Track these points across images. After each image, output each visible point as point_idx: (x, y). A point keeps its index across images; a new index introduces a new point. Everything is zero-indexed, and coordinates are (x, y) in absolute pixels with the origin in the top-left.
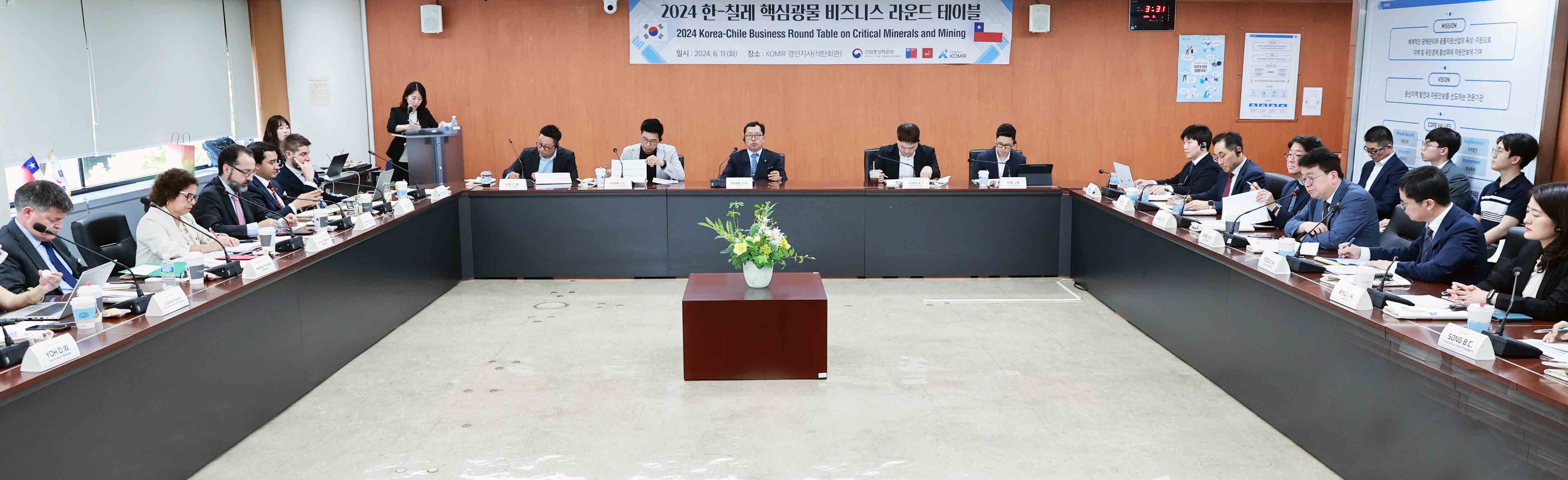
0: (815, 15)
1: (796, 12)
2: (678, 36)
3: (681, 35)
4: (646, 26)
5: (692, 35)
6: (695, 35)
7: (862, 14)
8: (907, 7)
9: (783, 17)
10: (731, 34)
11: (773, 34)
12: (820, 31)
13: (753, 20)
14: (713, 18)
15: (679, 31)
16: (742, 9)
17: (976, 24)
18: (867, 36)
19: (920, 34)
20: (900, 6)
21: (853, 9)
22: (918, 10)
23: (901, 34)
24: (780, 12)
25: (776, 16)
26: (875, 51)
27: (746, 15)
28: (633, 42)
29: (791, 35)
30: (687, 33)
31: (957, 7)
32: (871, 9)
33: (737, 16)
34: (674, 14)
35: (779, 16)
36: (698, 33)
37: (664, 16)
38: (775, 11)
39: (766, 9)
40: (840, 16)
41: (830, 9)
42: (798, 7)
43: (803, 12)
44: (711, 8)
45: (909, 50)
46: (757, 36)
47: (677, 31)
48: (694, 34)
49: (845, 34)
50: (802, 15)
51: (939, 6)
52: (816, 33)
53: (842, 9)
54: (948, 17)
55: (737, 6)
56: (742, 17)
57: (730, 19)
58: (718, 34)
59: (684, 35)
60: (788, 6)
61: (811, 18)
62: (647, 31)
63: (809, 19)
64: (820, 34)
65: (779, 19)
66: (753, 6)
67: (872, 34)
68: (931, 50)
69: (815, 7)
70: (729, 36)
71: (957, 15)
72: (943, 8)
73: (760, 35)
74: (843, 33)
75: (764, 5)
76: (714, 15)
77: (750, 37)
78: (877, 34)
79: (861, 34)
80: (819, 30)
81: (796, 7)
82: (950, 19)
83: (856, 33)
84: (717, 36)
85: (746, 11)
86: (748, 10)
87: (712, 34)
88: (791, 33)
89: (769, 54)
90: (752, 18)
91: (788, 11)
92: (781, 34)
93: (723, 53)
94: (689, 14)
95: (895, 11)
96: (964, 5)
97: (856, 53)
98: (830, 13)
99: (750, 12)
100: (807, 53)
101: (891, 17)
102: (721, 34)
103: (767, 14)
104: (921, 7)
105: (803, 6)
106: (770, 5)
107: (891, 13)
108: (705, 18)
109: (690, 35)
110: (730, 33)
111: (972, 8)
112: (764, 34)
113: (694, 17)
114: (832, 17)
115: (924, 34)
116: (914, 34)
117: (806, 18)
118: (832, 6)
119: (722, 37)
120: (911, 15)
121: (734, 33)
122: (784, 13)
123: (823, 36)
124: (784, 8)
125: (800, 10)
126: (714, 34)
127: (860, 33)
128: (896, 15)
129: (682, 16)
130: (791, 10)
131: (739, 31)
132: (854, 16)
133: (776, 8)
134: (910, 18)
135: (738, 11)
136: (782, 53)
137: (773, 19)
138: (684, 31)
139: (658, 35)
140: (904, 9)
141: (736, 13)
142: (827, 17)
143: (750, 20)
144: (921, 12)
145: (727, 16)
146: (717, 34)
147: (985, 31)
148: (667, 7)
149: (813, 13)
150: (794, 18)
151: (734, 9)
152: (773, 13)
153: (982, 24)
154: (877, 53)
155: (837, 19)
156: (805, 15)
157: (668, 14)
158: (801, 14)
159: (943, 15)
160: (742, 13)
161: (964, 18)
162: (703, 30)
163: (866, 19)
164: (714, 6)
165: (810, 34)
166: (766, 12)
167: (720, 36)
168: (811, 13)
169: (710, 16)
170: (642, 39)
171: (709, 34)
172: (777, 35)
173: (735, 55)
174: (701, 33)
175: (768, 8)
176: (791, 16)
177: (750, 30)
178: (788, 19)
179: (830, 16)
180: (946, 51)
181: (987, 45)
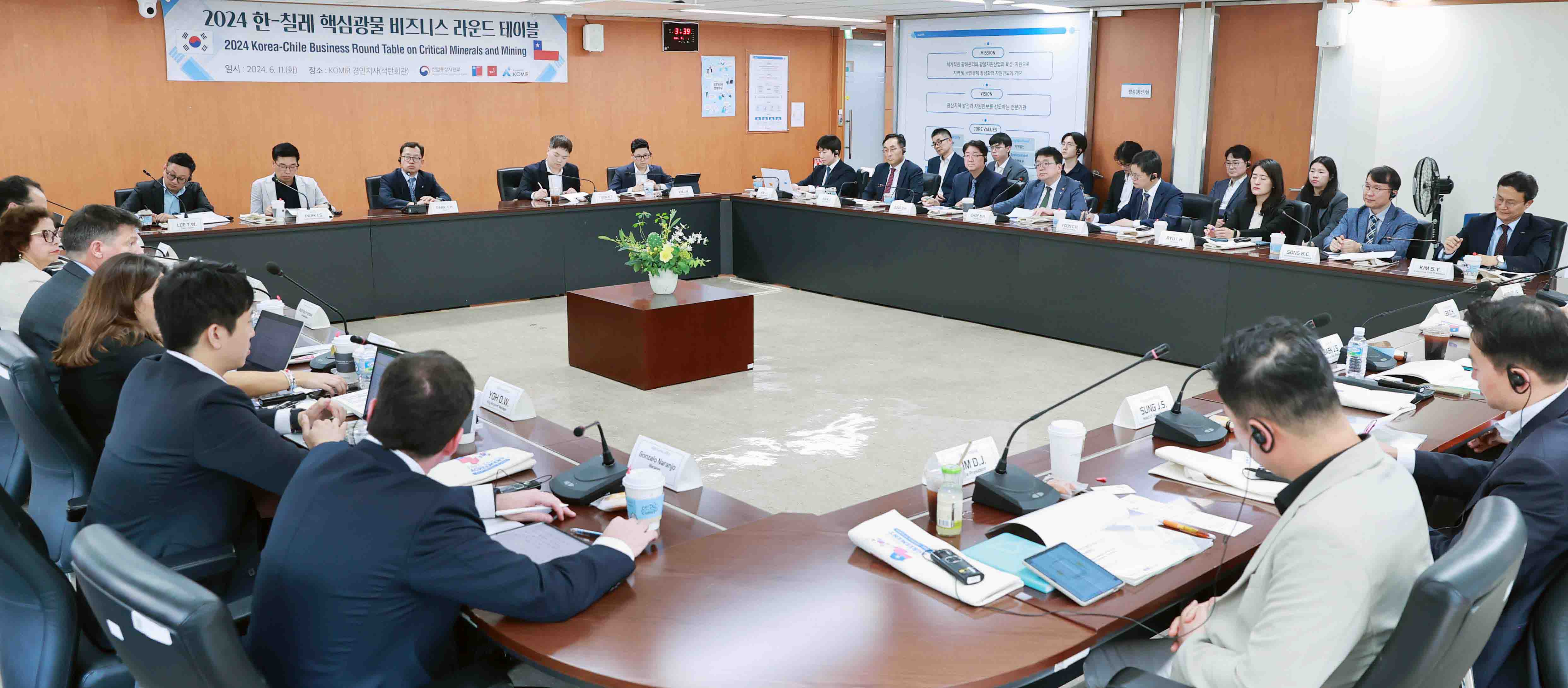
0: (379, 29)
1: (359, 24)
2: (226, 48)
3: (230, 47)
4: (185, 36)
5: (244, 47)
6: (247, 48)
7: (427, 28)
8: (470, 23)
9: (346, 30)
10: (289, 48)
11: (336, 49)
12: (386, 47)
13: (313, 32)
14: (267, 28)
15: (228, 42)
16: (299, 19)
17: (535, 42)
18: (433, 52)
19: (484, 51)
20: (464, 21)
21: (417, 23)
22: (481, 26)
23: (466, 51)
24: (342, 24)
25: (338, 28)
26: (442, 69)
27: (305, 26)
28: (170, 54)
29: (355, 50)
30: (238, 45)
31: (517, 24)
32: (436, 23)
33: (295, 27)
34: (220, 22)
35: (341, 28)
36: (250, 46)
37: (207, 23)
38: (336, 23)
39: (326, 20)
40: (405, 30)
41: (394, 22)
42: (361, 19)
43: (366, 25)
44: (263, 17)
45: (474, 68)
46: (319, 50)
47: (226, 42)
48: (245, 46)
49: (412, 50)
50: (366, 28)
51: (501, 23)
52: (381, 48)
53: (406, 23)
54: (509, 35)
55: (294, 15)
56: (300, 29)
57: (286, 29)
58: (274, 47)
59: (234, 48)
60: (350, 17)
61: (375, 32)
62: (186, 41)
63: (373, 32)
64: (386, 49)
65: (341, 32)
66: (312, 16)
67: (438, 51)
68: (495, 67)
69: (378, 20)
70: (286, 49)
71: (517, 33)
72: (505, 25)
73: (322, 49)
74: (409, 49)
75: (324, 16)
76: (267, 25)
77: (311, 51)
78: (444, 51)
79: (428, 50)
80: (384, 45)
81: (358, 20)
82: (511, 36)
83: (423, 49)
84: (272, 50)
85: (304, 21)
86: (306, 21)
87: (267, 47)
88: (355, 47)
89: (332, 70)
90: (311, 29)
91: (350, 24)
92: (344, 49)
93: (281, 69)
94: (238, 22)
95: (460, 27)
96: (523, 23)
97: (423, 70)
98: (394, 27)
99: (308, 22)
100: (373, 70)
101: (456, 33)
102: (277, 47)
103: (328, 25)
104: (484, 23)
105: (366, 18)
106: (330, 16)
107: (455, 28)
108: (258, 28)
109: (242, 47)
110: (287, 47)
111: (531, 26)
112: (326, 48)
113: (245, 26)
114: (397, 32)
115: (489, 51)
116: (479, 52)
117: (369, 32)
118: (397, 19)
119: (278, 50)
120: (475, 31)
121: (292, 47)
122: (345, 25)
123: (389, 51)
124: (346, 20)
125: (363, 23)
126: (269, 47)
127: (426, 49)
128: (460, 31)
129: (229, 25)
130: (353, 23)
131: (298, 44)
132: (419, 31)
133: (337, 20)
134: (474, 34)
135: (294, 21)
136: (346, 70)
137: (334, 31)
138: (234, 42)
139: (201, 46)
140: (467, 25)
141: (292, 23)
142: (392, 32)
143: (309, 31)
144: (484, 28)
145: (282, 26)
146: (272, 47)
147: (543, 49)
148: (211, 13)
149: (377, 26)
150: (357, 31)
151: (290, 18)
152: (334, 25)
153: (540, 42)
154: (444, 71)
155: (402, 34)
156: (369, 28)
157: (212, 21)
158: (364, 27)
159: (505, 32)
160: (300, 24)
161: (524, 36)
162: (256, 42)
163: (432, 34)
164: (266, 14)
165: (376, 49)
166: (326, 24)
167: (276, 49)
168: (374, 26)
169: (263, 26)
170: (181, 50)
171: (263, 47)
172: (340, 49)
173: (295, 71)
174: (254, 46)
175: (328, 19)
176: (354, 29)
177: (311, 44)
178: (350, 32)
179: (395, 30)
180: (509, 69)
181: (545, 63)
